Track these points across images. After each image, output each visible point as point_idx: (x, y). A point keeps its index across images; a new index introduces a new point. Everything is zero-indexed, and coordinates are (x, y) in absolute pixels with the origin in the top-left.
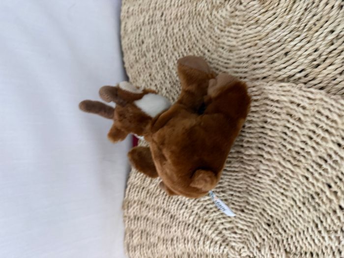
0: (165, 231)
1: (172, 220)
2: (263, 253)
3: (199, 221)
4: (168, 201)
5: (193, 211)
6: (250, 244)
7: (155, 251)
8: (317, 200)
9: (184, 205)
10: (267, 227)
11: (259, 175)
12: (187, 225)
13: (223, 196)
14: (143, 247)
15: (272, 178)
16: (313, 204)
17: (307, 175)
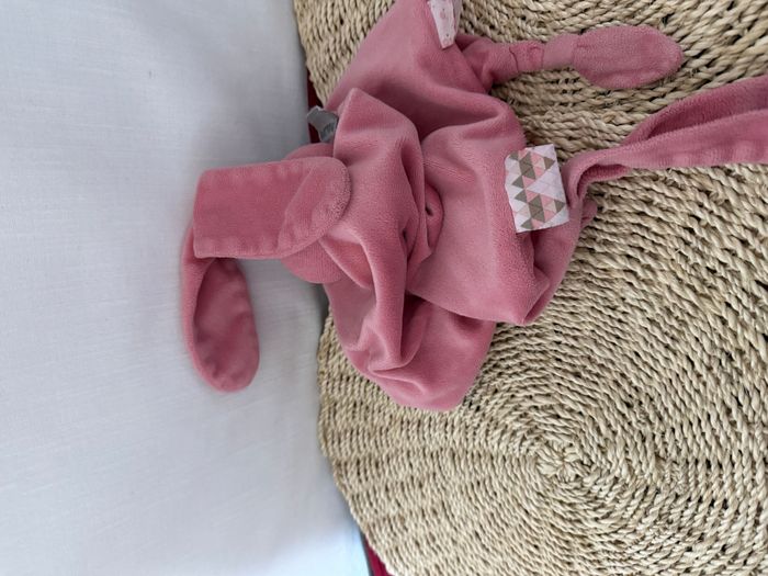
2: (610, 458)
6: (585, 438)
7: (384, 442)
8: (738, 364)
10: (625, 410)
11: (622, 308)
13: (539, 345)
15: (649, 316)
16: (729, 371)
17: (724, 315)
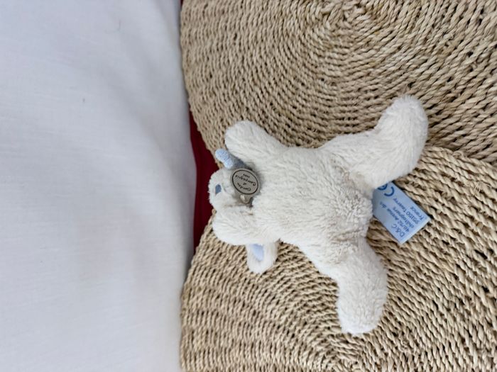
0: (243, 332)
1: (254, 318)
3: (295, 323)
4: (251, 291)
5: (286, 309)
6: (366, 358)
8: (467, 307)
9: (274, 298)
10: (393, 338)
12: (276, 326)
14: (209, 353)
15: (407, 273)
16: (462, 311)
17: (456, 273)
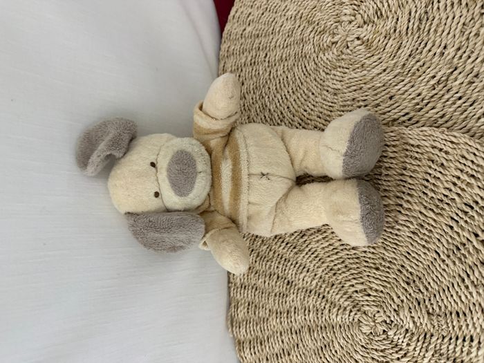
0: (279, 300)
1: (288, 287)
3: (324, 286)
4: (283, 265)
5: (315, 275)
9: (304, 268)
12: (308, 292)
14: (250, 323)
